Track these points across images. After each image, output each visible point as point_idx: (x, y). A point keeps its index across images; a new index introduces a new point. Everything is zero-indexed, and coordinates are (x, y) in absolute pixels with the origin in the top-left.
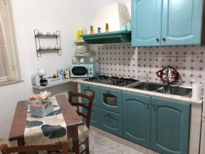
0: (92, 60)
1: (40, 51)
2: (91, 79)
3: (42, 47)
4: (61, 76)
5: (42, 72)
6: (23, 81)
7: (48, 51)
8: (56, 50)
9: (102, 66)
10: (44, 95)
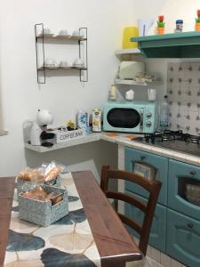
0: (152, 94)
1: (44, 70)
2: (151, 138)
3: (50, 63)
4: (83, 126)
5: (46, 115)
6: (6, 133)
7: (61, 70)
8: (77, 70)
9: (175, 109)
10: (49, 170)
